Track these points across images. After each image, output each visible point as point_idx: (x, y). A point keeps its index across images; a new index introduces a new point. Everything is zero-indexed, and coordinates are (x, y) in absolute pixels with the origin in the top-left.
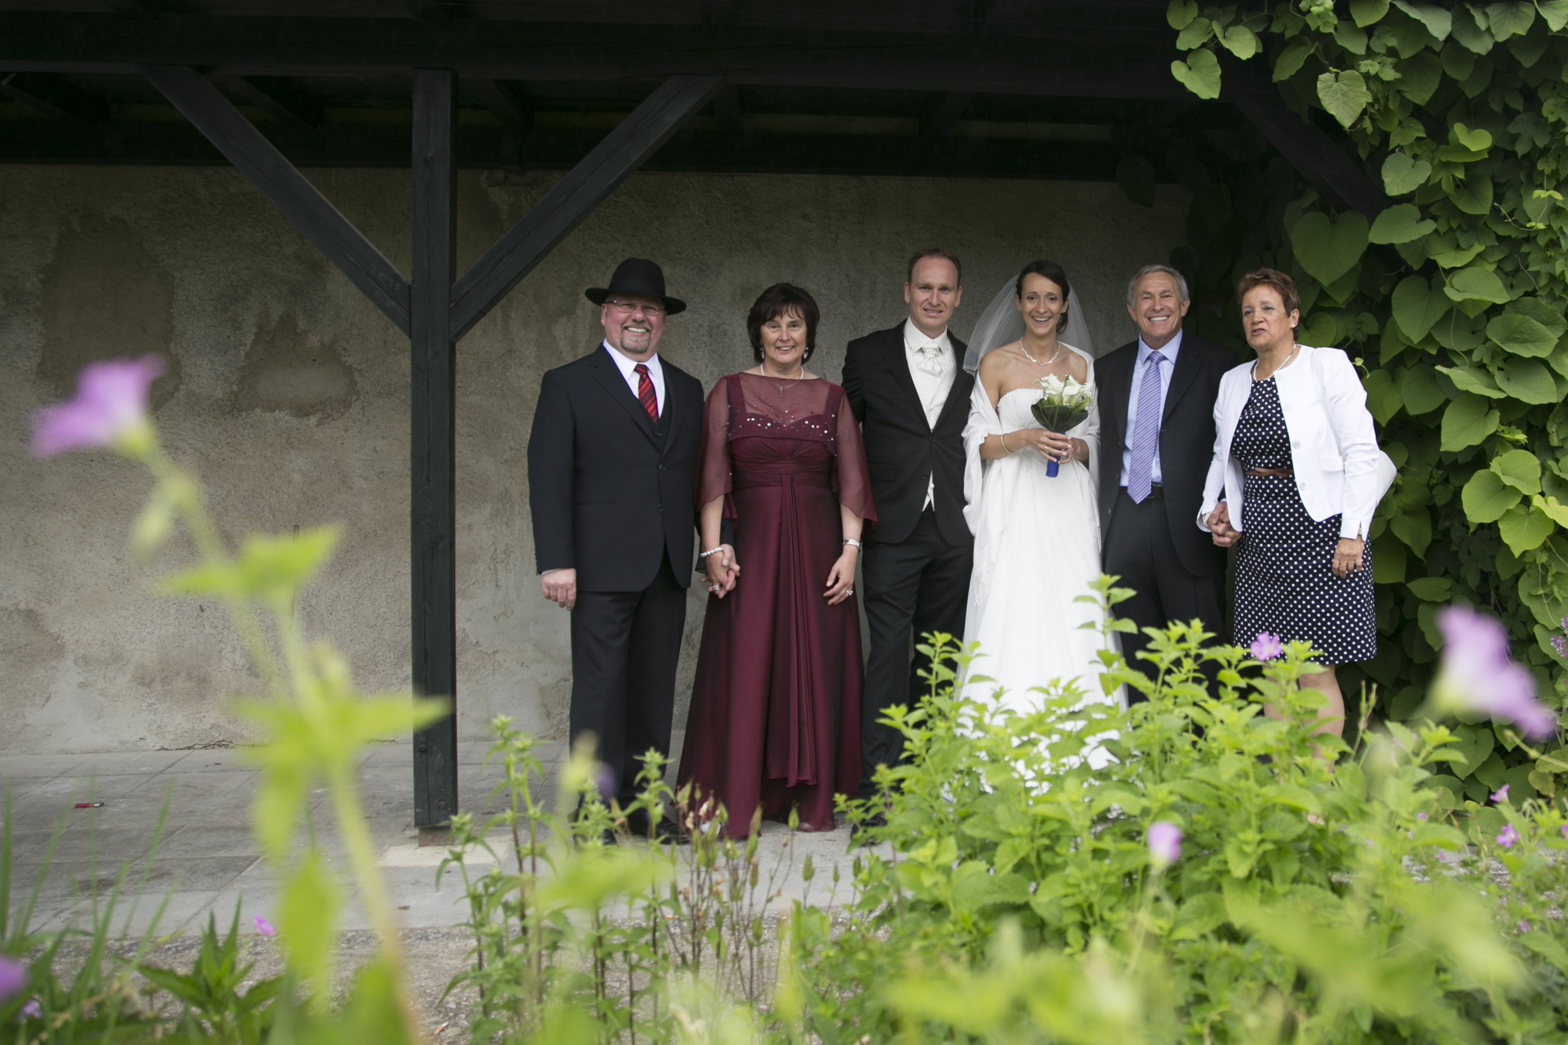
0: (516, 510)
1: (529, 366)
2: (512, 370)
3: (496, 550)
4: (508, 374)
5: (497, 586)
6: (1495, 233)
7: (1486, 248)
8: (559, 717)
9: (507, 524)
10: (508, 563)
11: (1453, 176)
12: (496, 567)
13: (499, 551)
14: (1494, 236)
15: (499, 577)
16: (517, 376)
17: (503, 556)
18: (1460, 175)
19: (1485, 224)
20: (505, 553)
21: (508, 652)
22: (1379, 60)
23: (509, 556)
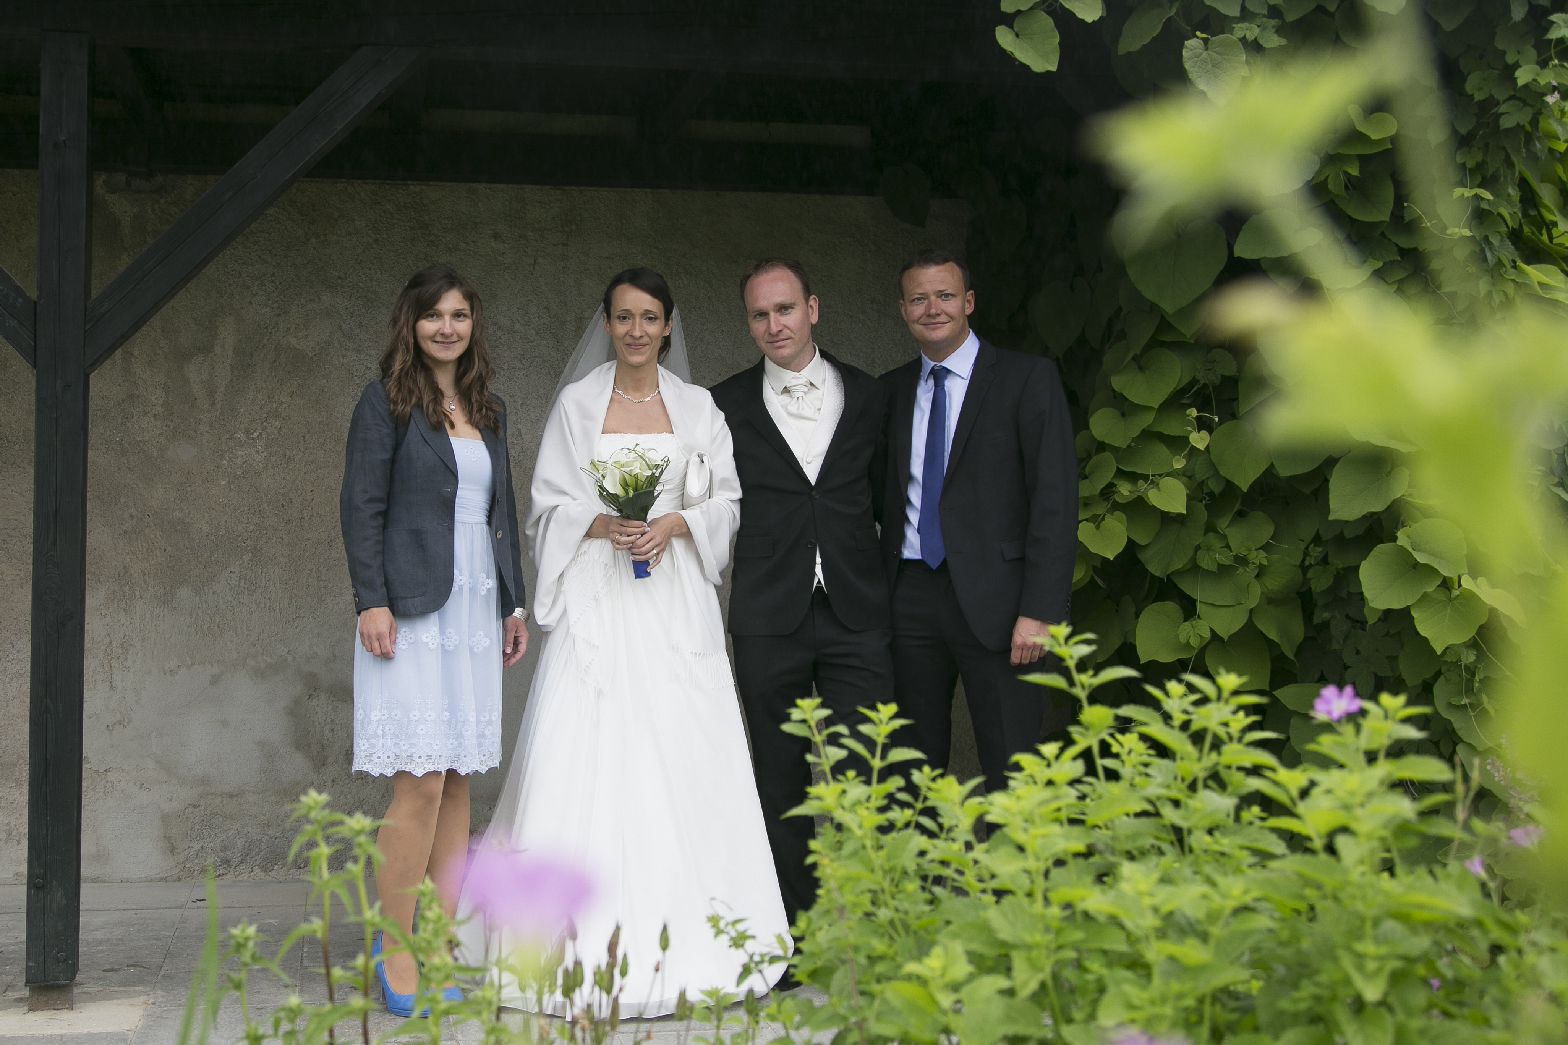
0: (137, 593)
1: (155, 416)
2: (134, 420)
3: (110, 643)
4: (129, 424)
5: (112, 687)
6: (1397, 245)
7: (1385, 263)
8: (186, 853)
9: (125, 611)
10: (127, 659)
11: (1346, 173)
12: (110, 664)
13: (114, 644)
14: (1395, 249)
15: (114, 676)
16: (140, 427)
17: (120, 651)
18: (1354, 171)
19: (1383, 234)
20: (123, 647)
21: (123, 771)
22: (1258, 22)
23: (127, 650)
